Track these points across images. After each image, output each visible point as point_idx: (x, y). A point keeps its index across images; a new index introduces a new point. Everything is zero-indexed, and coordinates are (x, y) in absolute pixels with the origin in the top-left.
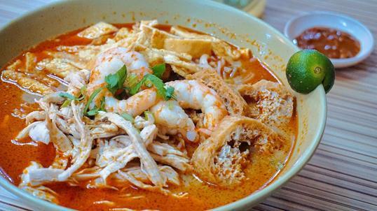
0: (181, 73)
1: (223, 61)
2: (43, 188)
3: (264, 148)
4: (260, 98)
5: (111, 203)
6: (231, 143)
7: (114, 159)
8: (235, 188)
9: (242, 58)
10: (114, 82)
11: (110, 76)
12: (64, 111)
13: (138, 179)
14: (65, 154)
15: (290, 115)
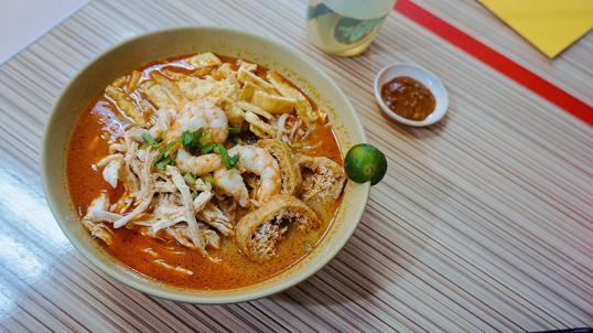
0: (257, 133)
1: (300, 122)
2: (102, 225)
3: (302, 227)
4: (317, 171)
5: (155, 254)
6: (273, 222)
7: (168, 216)
8: (264, 263)
9: (319, 121)
10: (189, 139)
11: (188, 132)
12: (141, 153)
13: (183, 237)
14: (132, 195)
15: (336, 197)
